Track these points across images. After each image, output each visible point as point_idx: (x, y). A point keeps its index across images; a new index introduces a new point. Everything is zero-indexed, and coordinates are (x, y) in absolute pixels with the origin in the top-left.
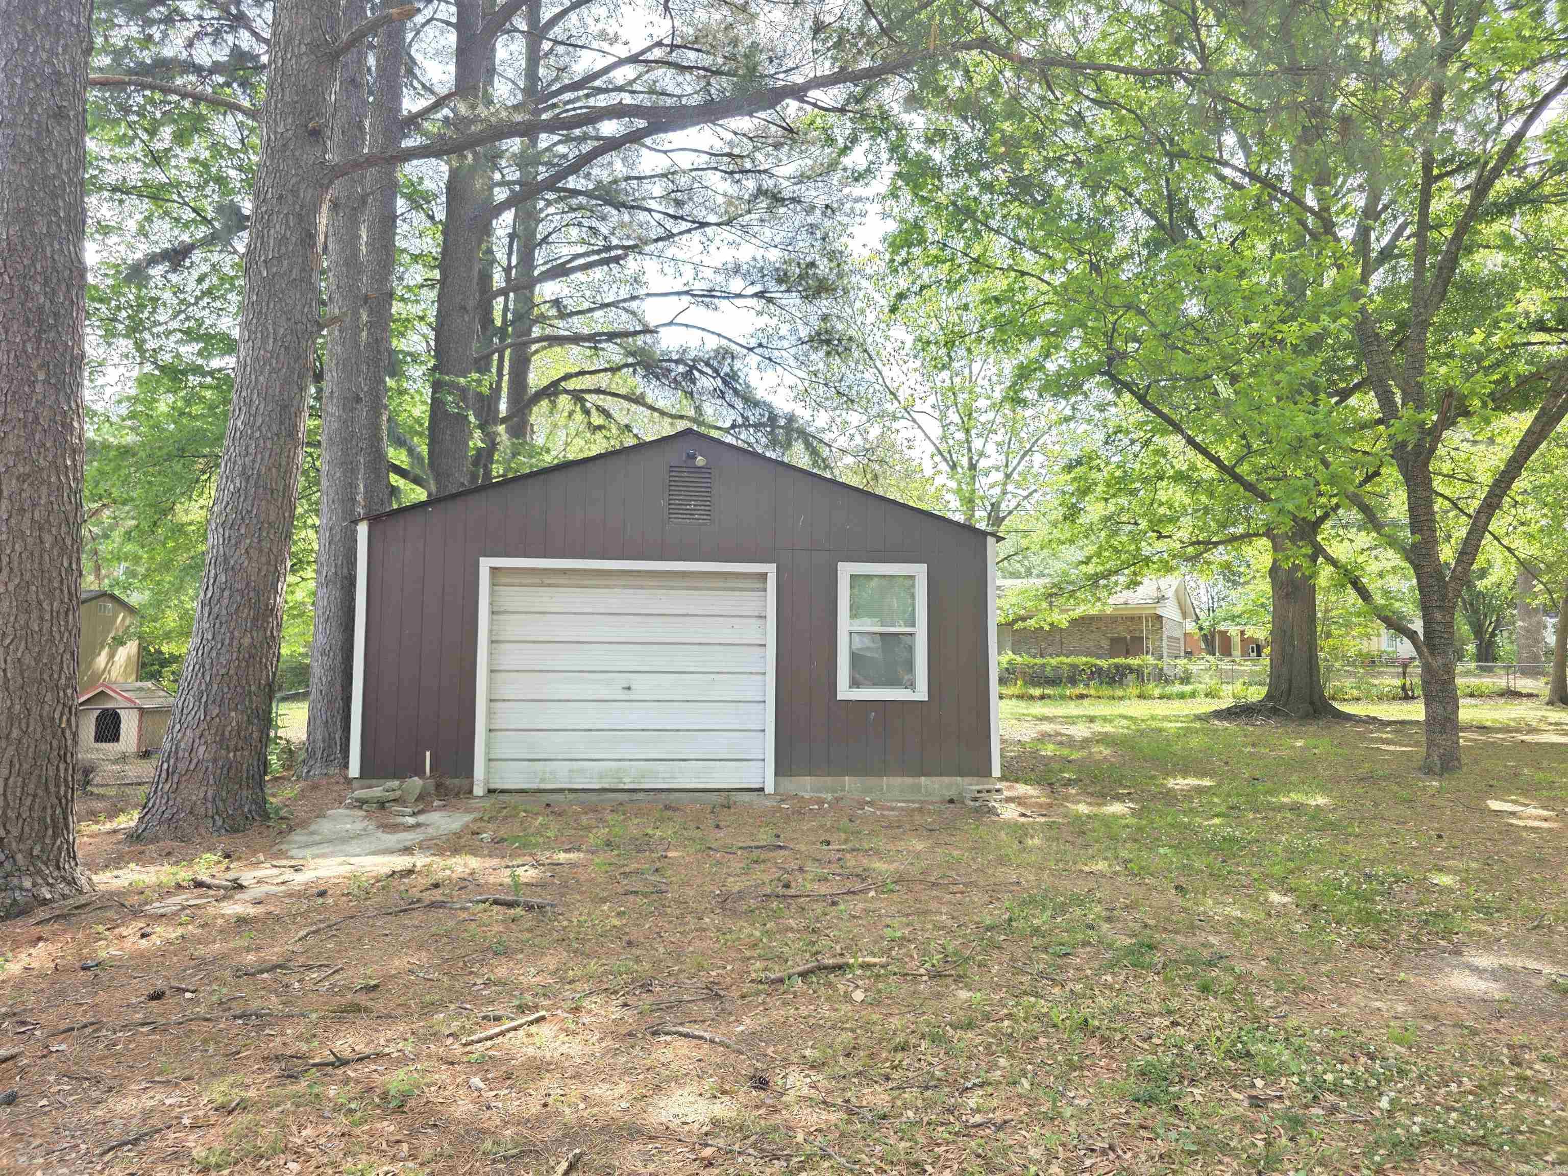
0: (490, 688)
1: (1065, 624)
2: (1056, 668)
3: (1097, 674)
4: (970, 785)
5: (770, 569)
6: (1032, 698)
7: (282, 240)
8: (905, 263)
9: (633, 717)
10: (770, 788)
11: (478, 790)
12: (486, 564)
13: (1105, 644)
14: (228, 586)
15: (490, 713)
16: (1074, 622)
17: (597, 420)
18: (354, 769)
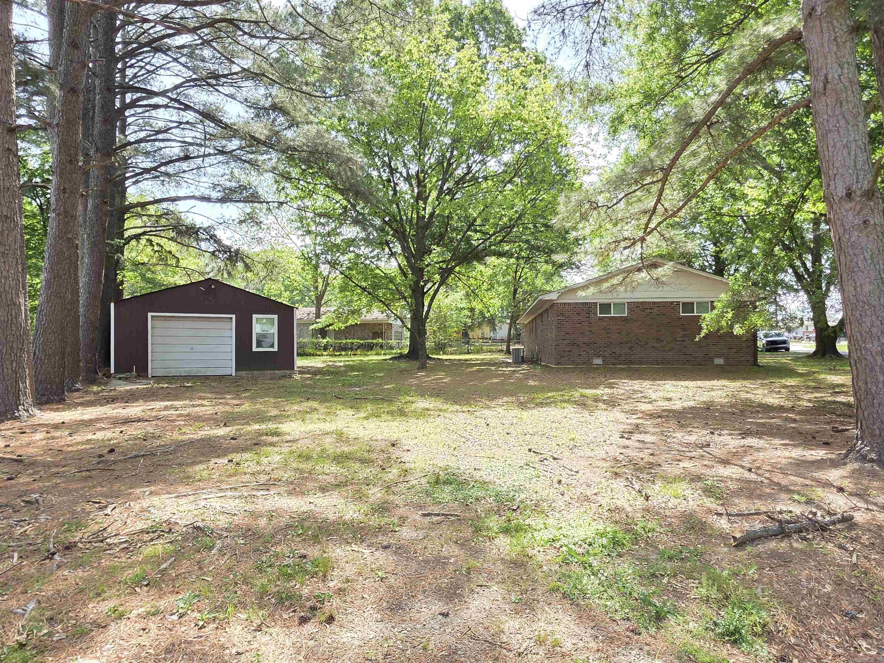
0: (152, 349)
1: (343, 328)
2: (345, 344)
3: (360, 347)
4: (288, 372)
5: (234, 316)
6: (336, 355)
7: (97, 231)
8: (283, 188)
9: (194, 356)
10: (234, 374)
11: (150, 376)
12: (150, 314)
13: (371, 335)
14: (86, 322)
15: (152, 356)
16: (346, 327)
17: (156, 248)
18: (112, 371)
